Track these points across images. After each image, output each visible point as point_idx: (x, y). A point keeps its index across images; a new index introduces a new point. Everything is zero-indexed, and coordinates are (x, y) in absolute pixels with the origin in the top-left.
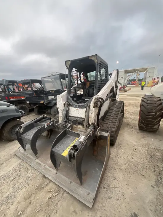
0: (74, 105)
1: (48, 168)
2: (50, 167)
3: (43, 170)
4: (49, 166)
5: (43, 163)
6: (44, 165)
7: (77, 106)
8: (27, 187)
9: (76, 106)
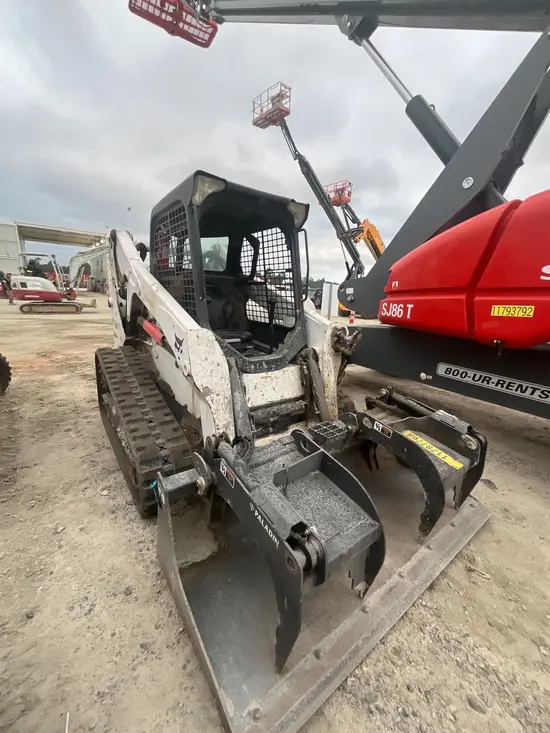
0: (251, 363)
1: (409, 565)
2: (409, 559)
3: (416, 583)
4: (405, 562)
5: (390, 577)
6: (396, 577)
7: (265, 366)
8: (471, 641)
9: (261, 365)
